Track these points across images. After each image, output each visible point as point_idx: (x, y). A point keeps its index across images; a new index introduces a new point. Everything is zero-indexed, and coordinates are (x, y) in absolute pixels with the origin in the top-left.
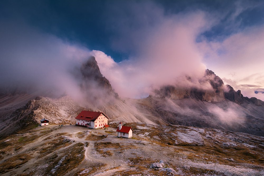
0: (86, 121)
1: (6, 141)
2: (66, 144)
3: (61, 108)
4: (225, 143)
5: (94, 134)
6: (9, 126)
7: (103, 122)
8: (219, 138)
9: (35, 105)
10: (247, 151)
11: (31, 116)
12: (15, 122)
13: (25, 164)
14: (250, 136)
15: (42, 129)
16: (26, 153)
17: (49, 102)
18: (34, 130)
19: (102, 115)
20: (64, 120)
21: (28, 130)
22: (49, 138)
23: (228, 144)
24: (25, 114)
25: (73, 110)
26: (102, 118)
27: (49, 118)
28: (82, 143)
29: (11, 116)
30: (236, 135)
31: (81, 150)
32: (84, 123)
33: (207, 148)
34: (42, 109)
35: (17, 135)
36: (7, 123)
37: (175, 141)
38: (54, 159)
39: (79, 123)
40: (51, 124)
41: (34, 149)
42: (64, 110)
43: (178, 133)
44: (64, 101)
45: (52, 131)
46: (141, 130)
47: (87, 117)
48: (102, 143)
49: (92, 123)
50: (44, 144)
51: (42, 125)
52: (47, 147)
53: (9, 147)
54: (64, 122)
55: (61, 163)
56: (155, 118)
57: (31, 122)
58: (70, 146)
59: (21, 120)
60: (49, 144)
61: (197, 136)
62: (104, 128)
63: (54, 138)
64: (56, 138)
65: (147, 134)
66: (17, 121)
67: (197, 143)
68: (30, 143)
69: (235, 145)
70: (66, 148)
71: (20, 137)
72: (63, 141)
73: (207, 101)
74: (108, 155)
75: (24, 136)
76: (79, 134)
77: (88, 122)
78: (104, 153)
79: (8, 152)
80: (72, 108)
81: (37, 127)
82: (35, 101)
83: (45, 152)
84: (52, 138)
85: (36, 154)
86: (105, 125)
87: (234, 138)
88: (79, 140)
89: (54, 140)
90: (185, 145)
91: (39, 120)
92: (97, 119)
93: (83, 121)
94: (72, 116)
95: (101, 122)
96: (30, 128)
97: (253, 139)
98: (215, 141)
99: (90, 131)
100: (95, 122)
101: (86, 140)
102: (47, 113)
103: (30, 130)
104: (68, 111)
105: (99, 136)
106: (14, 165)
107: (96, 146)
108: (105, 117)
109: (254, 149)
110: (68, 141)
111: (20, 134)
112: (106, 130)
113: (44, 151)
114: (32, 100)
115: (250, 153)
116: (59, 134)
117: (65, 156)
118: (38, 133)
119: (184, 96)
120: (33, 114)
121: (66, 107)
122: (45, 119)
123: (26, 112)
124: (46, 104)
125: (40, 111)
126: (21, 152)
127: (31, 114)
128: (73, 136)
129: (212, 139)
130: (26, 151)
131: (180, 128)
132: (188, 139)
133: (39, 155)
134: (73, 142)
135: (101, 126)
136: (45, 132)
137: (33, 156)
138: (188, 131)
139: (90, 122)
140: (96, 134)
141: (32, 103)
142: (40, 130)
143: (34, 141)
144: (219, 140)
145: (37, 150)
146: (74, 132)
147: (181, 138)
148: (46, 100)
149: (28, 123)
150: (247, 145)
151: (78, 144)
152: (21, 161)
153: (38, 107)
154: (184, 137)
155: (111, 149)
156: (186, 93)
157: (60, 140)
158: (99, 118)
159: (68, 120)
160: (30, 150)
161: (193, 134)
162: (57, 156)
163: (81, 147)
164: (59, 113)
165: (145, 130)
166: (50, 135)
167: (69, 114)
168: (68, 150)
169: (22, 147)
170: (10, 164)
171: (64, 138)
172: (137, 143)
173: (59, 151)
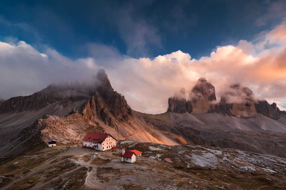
0: (93, 143)
1: (14, 163)
2: (72, 168)
3: (69, 127)
4: (242, 167)
5: (100, 158)
6: (16, 147)
7: (111, 144)
8: (238, 161)
9: (42, 125)
10: (264, 176)
11: (39, 136)
12: (23, 142)
13: (32, 187)
14: (277, 159)
15: (49, 151)
16: (34, 176)
17: (57, 121)
18: (42, 151)
19: (109, 137)
20: (72, 140)
21: (35, 151)
22: (55, 161)
23: (245, 168)
24: (32, 134)
25: (82, 129)
26: (109, 140)
27: (57, 138)
28: (87, 167)
29: (19, 136)
30: (261, 157)
31: (84, 175)
32: (91, 145)
33: (221, 173)
34: (49, 129)
35: (25, 156)
36: (14, 143)
37: (187, 164)
38: (59, 183)
39: (86, 145)
40: (59, 145)
41: (41, 173)
42: (73, 129)
43: (193, 155)
44: (72, 120)
45: (59, 153)
46: (153, 151)
47: (94, 139)
48: (104, 168)
49: (99, 145)
50: (50, 168)
51: (49, 146)
52: (53, 171)
53: (18, 170)
54: (72, 142)
55: (64, 187)
56: (174, 136)
57: (38, 143)
58: (75, 170)
59: (28, 141)
60: (55, 167)
61: (212, 159)
62: (112, 150)
63: (60, 162)
64: (63, 161)
65: (159, 157)
66: (25, 141)
67: (211, 167)
68: (37, 166)
69: (254, 169)
70: (71, 173)
71: (28, 159)
72: (68, 164)
73: (236, 116)
74: (106, 181)
75: (32, 158)
76: (85, 157)
77: (95, 143)
78: (103, 179)
79: (17, 175)
80: (81, 127)
81: (44, 148)
82: (42, 120)
83: (52, 176)
84: (58, 161)
85: (43, 177)
86: (113, 146)
87: (257, 161)
88: (84, 164)
89: (61, 164)
90: (197, 169)
91: (46, 141)
92: (105, 141)
93: (90, 143)
94: (81, 136)
95: (109, 143)
96: (37, 149)
97: (279, 163)
98: (232, 165)
99: (97, 153)
100: (102, 144)
101: (91, 163)
102: (55, 132)
103: (38, 152)
104: (77, 129)
105: (105, 160)
106: (22, 188)
107: (98, 171)
108: (113, 139)
109: (273, 175)
110: (74, 165)
111: (28, 156)
112: (114, 152)
113: (50, 175)
114: (39, 120)
115: (266, 179)
116: (66, 156)
117: (69, 181)
118: (45, 156)
119: (208, 110)
120: (40, 135)
121: (75, 126)
122: (52, 140)
123: (33, 132)
124: (54, 123)
125: (48, 130)
126: (29, 175)
127: (38, 134)
128: (80, 159)
129: (229, 163)
130: (34, 174)
131: (196, 150)
132: (202, 162)
133: (45, 178)
134: (78, 166)
135: (109, 148)
136: (52, 154)
137: (40, 180)
138: (204, 153)
139: (97, 144)
140: (102, 158)
141: (39, 122)
142: (47, 152)
143: (41, 164)
144: (238, 163)
145: (44, 174)
146: (80, 154)
147: (195, 161)
148: (54, 119)
149: (36, 144)
150: (267, 170)
151: (82, 168)
152: (29, 185)
153: (46, 127)
154: (198, 160)
155: (110, 175)
156: (210, 107)
157: (66, 163)
158: (107, 140)
159: (77, 140)
160: (37, 174)
161: (208, 156)
162: (61, 181)
163: (85, 172)
164: (67, 133)
165: (157, 151)
166: (57, 158)
167: (78, 133)
168: (72, 174)
169: (30, 170)
170: (19, 187)
171: (70, 162)
172: (136, 169)
173: (64, 175)
